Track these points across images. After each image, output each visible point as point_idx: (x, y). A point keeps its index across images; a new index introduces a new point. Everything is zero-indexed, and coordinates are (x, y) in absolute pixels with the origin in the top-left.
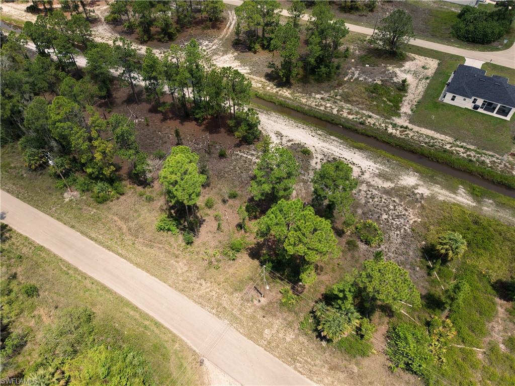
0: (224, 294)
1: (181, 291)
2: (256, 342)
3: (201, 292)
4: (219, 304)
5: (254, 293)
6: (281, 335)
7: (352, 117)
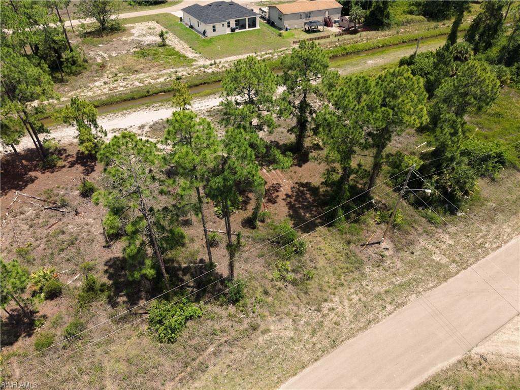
0: (362, 285)
4: (379, 296)
6: (444, 247)
7: (162, 80)
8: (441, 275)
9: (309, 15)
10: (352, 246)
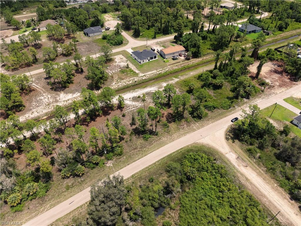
0: (179, 132)
1: (173, 141)
2: (196, 131)
3: (176, 137)
4: (182, 134)
5: (182, 127)
6: (196, 126)
7: (131, 82)
8: (194, 130)
9: (174, 53)
10: (178, 126)
